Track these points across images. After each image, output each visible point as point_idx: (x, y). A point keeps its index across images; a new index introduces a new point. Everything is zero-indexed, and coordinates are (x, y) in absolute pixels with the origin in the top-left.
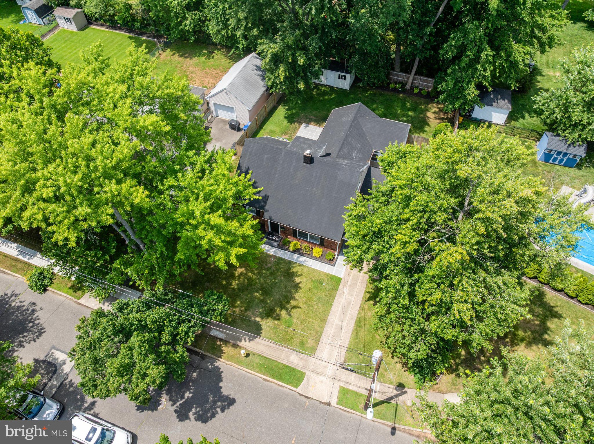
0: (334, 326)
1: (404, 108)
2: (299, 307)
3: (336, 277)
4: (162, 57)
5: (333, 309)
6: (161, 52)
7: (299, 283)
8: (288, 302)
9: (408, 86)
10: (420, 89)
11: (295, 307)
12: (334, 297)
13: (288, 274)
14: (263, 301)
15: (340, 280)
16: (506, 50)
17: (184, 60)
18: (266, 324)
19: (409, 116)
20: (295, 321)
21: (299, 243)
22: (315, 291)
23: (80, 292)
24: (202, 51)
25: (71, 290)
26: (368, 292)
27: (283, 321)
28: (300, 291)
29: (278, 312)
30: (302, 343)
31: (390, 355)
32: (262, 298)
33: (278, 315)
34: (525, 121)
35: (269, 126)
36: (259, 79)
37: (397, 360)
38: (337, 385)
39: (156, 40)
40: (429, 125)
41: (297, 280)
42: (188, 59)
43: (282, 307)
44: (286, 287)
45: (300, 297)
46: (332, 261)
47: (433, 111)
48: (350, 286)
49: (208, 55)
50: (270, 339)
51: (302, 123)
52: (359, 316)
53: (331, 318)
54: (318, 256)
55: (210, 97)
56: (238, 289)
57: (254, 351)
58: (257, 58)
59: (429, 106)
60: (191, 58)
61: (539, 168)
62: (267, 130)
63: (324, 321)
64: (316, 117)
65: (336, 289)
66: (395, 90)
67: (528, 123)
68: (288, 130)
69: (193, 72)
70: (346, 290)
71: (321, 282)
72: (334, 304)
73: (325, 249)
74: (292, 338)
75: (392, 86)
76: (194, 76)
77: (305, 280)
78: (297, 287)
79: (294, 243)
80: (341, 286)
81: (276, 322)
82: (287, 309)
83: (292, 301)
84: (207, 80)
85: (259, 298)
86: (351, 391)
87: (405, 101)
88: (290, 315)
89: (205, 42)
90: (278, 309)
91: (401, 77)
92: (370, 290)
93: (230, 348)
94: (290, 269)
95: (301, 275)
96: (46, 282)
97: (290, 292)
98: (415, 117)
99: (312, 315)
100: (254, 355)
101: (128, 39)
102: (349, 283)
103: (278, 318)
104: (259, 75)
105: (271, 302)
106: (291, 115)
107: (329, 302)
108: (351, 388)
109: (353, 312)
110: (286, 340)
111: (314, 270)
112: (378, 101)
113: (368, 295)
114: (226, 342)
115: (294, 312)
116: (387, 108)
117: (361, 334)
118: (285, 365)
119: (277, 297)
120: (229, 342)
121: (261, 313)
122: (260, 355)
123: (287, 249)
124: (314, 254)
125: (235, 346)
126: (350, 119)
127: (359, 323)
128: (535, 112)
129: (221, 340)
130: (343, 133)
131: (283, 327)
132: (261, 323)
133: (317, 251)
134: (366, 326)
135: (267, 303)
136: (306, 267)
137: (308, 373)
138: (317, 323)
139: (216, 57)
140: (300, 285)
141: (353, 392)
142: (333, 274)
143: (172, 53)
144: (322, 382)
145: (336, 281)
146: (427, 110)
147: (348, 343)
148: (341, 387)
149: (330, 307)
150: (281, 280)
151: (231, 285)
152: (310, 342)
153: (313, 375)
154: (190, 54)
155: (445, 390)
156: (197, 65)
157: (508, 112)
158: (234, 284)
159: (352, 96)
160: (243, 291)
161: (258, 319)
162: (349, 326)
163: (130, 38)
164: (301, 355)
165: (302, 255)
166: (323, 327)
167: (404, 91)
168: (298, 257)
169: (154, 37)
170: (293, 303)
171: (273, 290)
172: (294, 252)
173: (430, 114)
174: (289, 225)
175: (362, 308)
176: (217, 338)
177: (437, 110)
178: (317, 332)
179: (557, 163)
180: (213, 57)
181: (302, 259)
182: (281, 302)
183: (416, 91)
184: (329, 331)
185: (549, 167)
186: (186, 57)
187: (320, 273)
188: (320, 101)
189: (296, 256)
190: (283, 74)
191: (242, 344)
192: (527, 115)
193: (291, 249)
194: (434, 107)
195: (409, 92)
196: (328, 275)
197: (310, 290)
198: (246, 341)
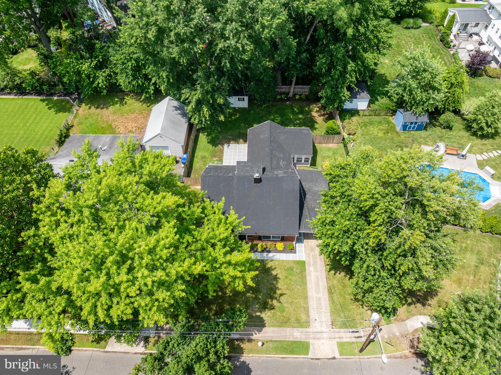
0: (315, 299)
1: (293, 113)
2: (284, 294)
3: (300, 261)
4: (80, 112)
5: (308, 286)
6: (78, 108)
7: (276, 275)
8: (275, 293)
9: (291, 95)
10: (300, 95)
11: (281, 295)
12: (306, 277)
13: (266, 270)
14: (256, 298)
15: (304, 262)
16: (360, 58)
17: (101, 111)
18: (266, 315)
19: (300, 119)
20: (285, 305)
21: (264, 244)
22: (290, 277)
23: (103, 343)
24: (114, 99)
25: (95, 343)
26: (328, 265)
27: (277, 308)
28: (280, 281)
29: (270, 303)
30: (298, 321)
31: (361, 306)
32: (254, 296)
33: (272, 305)
34: (379, 103)
35: (199, 153)
36: (180, 117)
37: (367, 308)
38: (334, 342)
39: (68, 98)
40: (317, 123)
41: (274, 273)
42: (105, 109)
43: (272, 298)
44: (268, 281)
45: (281, 285)
46: (293, 250)
47: (315, 111)
48: (313, 265)
49: (121, 103)
50: (273, 326)
51: (224, 144)
52: (329, 285)
53: (310, 294)
54: (281, 249)
55: (145, 142)
56: (233, 295)
57: (266, 339)
58: (172, 100)
59: (311, 107)
60: (107, 108)
61: (402, 136)
62: (199, 157)
63: (306, 298)
64: (232, 136)
65: (305, 270)
66: (281, 100)
67: (381, 104)
68: (216, 153)
69: (114, 121)
70: (312, 269)
71: (291, 269)
72: (308, 282)
73: (285, 242)
74: (289, 319)
75: (279, 97)
76: (116, 123)
77: (279, 271)
78: (276, 278)
79: (260, 245)
80: (307, 267)
81: (272, 311)
82: (276, 298)
83: (277, 291)
84: (130, 124)
85: (252, 297)
86: (345, 342)
87: (293, 107)
88: (280, 302)
89: (113, 91)
90: (270, 300)
91: (284, 89)
92: (329, 263)
93: (247, 344)
94: (265, 266)
95: (275, 268)
96: (69, 343)
97: (273, 284)
98: (305, 119)
99: (296, 296)
100: (267, 342)
101: (41, 102)
102: (312, 263)
103: (272, 308)
104: (179, 114)
105: (262, 297)
106: (212, 139)
107: (303, 282)
108: (344, 340)
109: (323, 284)
110: (286, 323)
111: (283, 261)
112: (273, 112)
113: (328, 267)
114: (242, 340)
115: (282, 299)
116: (282, 116)
117: (336, 298)
118: (292, 341)
119: (265, 291)
120: (244, 339)
121: (258, 308)
122: (271, 341)
123: (256, 251)
124: (278, 249)
125: (250, 340)
126: (267, 135)
127: (331, 291)
128: (384, 94)
129: (237, 340)
130: (267, 149)
131: (279, 314)
132: (262, 316)
133: (280, 246)
134: (337, 291)
135: (260, 299)
136: (276, 260)
137: (311, 341)
138: (302, 301)
139: (128, 102)
140: (278, 276)
141: (347, 342)
142: (298, 259)
143: (88, 107)
144: (323, 344)
145: (302, 264)
146: (311, 111)
147: (329, 308)
148: (337, 342)
149: (306, 286)
150: (263, 277)
151: (226, 294)
152: (303, 317)
153: (315, 342)
154: (104, 105)
155: (405, 318)
156: (114, 113)
157: (368, 100)
158: (228, 292)
159: (252, 112)
160: (238, 296)
161: (258, 314)
162: (324, 296)
163: (42, 100)
164: (301, 329)
165: (269, 252)
166: (307, 303)
167: (289, 99)
168: (267, 255)
169: (65, 95)
170: (278, 292)
171: (260, 287)
172: (263, 251)
173: (314, 114)
174: (256, 233)
175: (328, 279)
176: (234, 340)
177: (318, 109)
178: (305, 308)
179: (411, 129)
180: (126, 103)
181: (271, 255)
182: (270, 294)
183: (297, 97)
184: (312, 304)
185: (407, 134)
186: (102, 108)
187: (288, 262)
188: (230, 122)
189: (265, 254)
190: (208, 113)
191: (254, 337)
192: (379, 97)
193: (260, 250)
194: (315, 107)
195: (292, 99)
196: (294, 261)
197: (286, 277)
198: (256, 334)
